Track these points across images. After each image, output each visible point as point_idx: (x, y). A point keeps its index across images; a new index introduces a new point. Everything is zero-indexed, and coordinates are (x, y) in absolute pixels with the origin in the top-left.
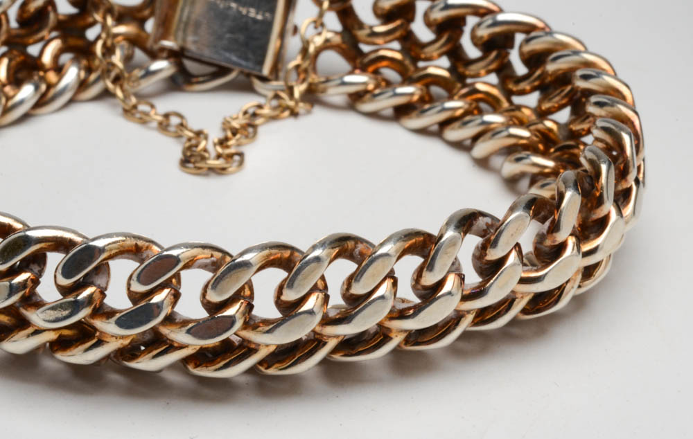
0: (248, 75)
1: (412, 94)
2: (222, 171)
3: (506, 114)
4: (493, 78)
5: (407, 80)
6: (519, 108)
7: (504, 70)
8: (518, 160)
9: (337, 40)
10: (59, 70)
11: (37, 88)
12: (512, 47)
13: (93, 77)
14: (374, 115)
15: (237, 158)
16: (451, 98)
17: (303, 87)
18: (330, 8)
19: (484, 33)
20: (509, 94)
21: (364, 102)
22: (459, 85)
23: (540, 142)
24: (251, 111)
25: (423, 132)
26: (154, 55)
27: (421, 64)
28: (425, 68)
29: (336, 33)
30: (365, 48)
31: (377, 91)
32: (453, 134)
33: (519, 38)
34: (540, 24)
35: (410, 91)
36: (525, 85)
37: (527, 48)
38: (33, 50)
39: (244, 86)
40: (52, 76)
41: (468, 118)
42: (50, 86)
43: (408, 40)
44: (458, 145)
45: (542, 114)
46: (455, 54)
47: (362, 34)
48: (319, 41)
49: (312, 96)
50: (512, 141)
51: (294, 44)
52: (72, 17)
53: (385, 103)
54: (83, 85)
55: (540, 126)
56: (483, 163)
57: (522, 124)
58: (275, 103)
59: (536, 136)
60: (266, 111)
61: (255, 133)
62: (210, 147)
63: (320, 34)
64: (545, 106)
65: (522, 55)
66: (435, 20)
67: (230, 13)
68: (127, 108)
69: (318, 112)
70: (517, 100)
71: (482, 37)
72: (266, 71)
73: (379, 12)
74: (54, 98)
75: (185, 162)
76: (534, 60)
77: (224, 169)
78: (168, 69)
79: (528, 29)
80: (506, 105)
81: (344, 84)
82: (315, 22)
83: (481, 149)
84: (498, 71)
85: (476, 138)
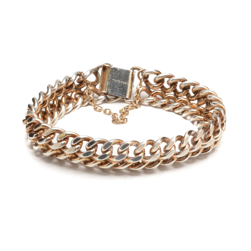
0: (123, 98)
1: (165, 102)
2: (123, 123)
3: (190, 106)
4: (185, 97)
5: (163, 98)
6: (192, 104)
7: (188, 95)
8: (195, 117)
9: (145, 88)
10: (77, 99)
11: (73, 104)
12: (190, 89)
13: (85, 101)
14: (156, 107)
15: (125, 120)
16: (175, 102)
17: (138, 101)
18: (143, 81)
19: (183, 86)
20: (190, 100)
21: (153, 104)
22: (177, 99)
23: (199, 112)
24: (126, 107)
25: (169, 111)
26: (99, 95)
27: (166, 94)
28: (168, 95)
29: (144, 87)
30: (152, 90)
31: (157, 101)
32: (177, 111)
33: (192, 87)
34: (197, 83)
35: (165, 101)
36: (194, 98)
37: (194, 89)
38: (69, 95)
39: (123, 101)
40: (75, 101)
41: (180, 107)
42: (75, 104)
43: (163, 87)
44: (178, 114)
45: (199, 105)
46: (175, 91)
47: (151, 87)
48: (141, 89)
49: (140, 103)
50: (193, 113)
51: (134, 90)
52: (78, 85)
53: (159, 104)
54: (83, 103)
55: (199, 108)
56: (185, 118)
57: (194, 108)
58: (131, 105)
59: (198, 111)
60: (130, 107)
61: (128, 113)
62: (119, 117)
63: (141, 87)
64: (200, 103)
65: (192, 91)
66: (170, 83)
67: (118, 83)
68: (95, 108)
69: (142, 107)
70: (191, 102)
71: (182, 87)
72: (127, 97)
73: (156, 81)
74: (76, 107)
75: (113, 121)
76: (196, 92)
77: (123, 122)
78: (104, 98)
79: (194, 85)
80: (189, 103)
81: (148, 100)
82: (140, 84)
83: (184, 115)
84: (186, 95)
85: (183, 112)
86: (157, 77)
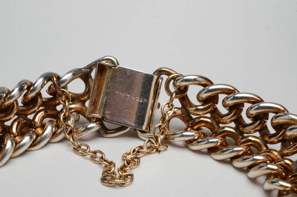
0: (135, 129)
1: (217, 142)
2: (122, 185)
3: (264, 154)
4: (257, 134)
5: (215, 134)
6: (270, 151)
7: (263, 130)
8: (273, 183)
9: (179, 112)
10: (43, 127)
11: (31, 138)
12: (267, 119)
13: (59, 131)
14: (198, 152)
15: (129, 177)
16: (237, 145)
17: (162, 137)
18: (176, 97)
19: (253, 112)
20: (266, 143)
21: (193, 145)
22: (241, 137)
23: (283, 172)
24: (137, 149)
25: (223, 161)
26: (90, 120)
27: (221, 125)
28: (224, 128)
29: (179, 108)
30: (194, 117)
31: (200, 140)
32: (238, 164)
33: (271, 115)
34: (282, 109)
35: (216, 140)
36: (273, 139)
37: (275, 121)
39: (133, 135)
40: (39, 131)
41: (245, 157)
42: (38, 136)
43: (215, 112)
44: (240, 170)
45: (283, 156)
46: (239, 121)
47: (191, 109)
48: (171, 113)
49: (167, 142)
50: (269, 171)
51: (158, 113)
53: (203, 146)
54: (54, 134)
55: (283, 162)
56: (253, 180)
57: (273, 161)
58: (149, 144)
59: (281, 169)
60: (145, 150)
61: (139, 163)
62: (116, 171)
63: (171, 110)
64: (286, 151)
65: (272, 124)
66: (229, 104)
67: (127, 99)
68: (75, 147)
69: (170, 149)
70: (270, 146)
71: (252, 114)
72: (144, 128)
73: (200, 99)
74: (39, 142)
75: (103, 180)
76: (278, 127)
77: (123, 184)
78: (96, 127)
79: (277, 111)
80: (265, 148)
81: (183, 136)
82: (168, 104)
83: (253, 173)
84: (260, 131)
85: (250, 167)
86: (203, 90)
